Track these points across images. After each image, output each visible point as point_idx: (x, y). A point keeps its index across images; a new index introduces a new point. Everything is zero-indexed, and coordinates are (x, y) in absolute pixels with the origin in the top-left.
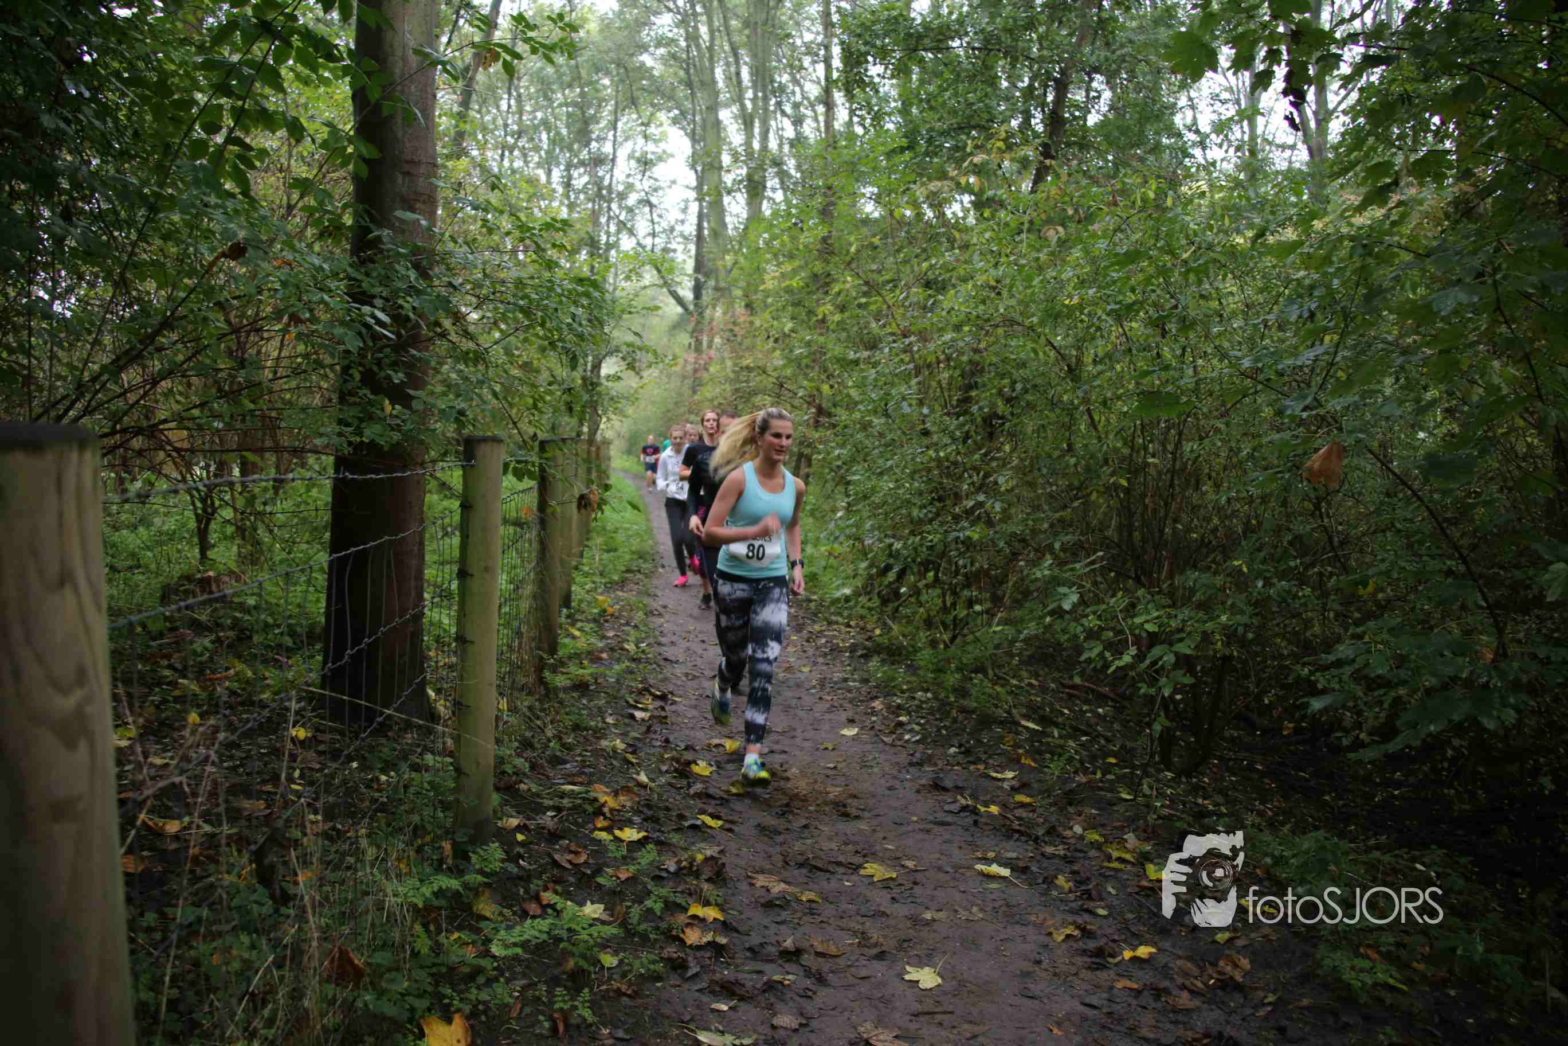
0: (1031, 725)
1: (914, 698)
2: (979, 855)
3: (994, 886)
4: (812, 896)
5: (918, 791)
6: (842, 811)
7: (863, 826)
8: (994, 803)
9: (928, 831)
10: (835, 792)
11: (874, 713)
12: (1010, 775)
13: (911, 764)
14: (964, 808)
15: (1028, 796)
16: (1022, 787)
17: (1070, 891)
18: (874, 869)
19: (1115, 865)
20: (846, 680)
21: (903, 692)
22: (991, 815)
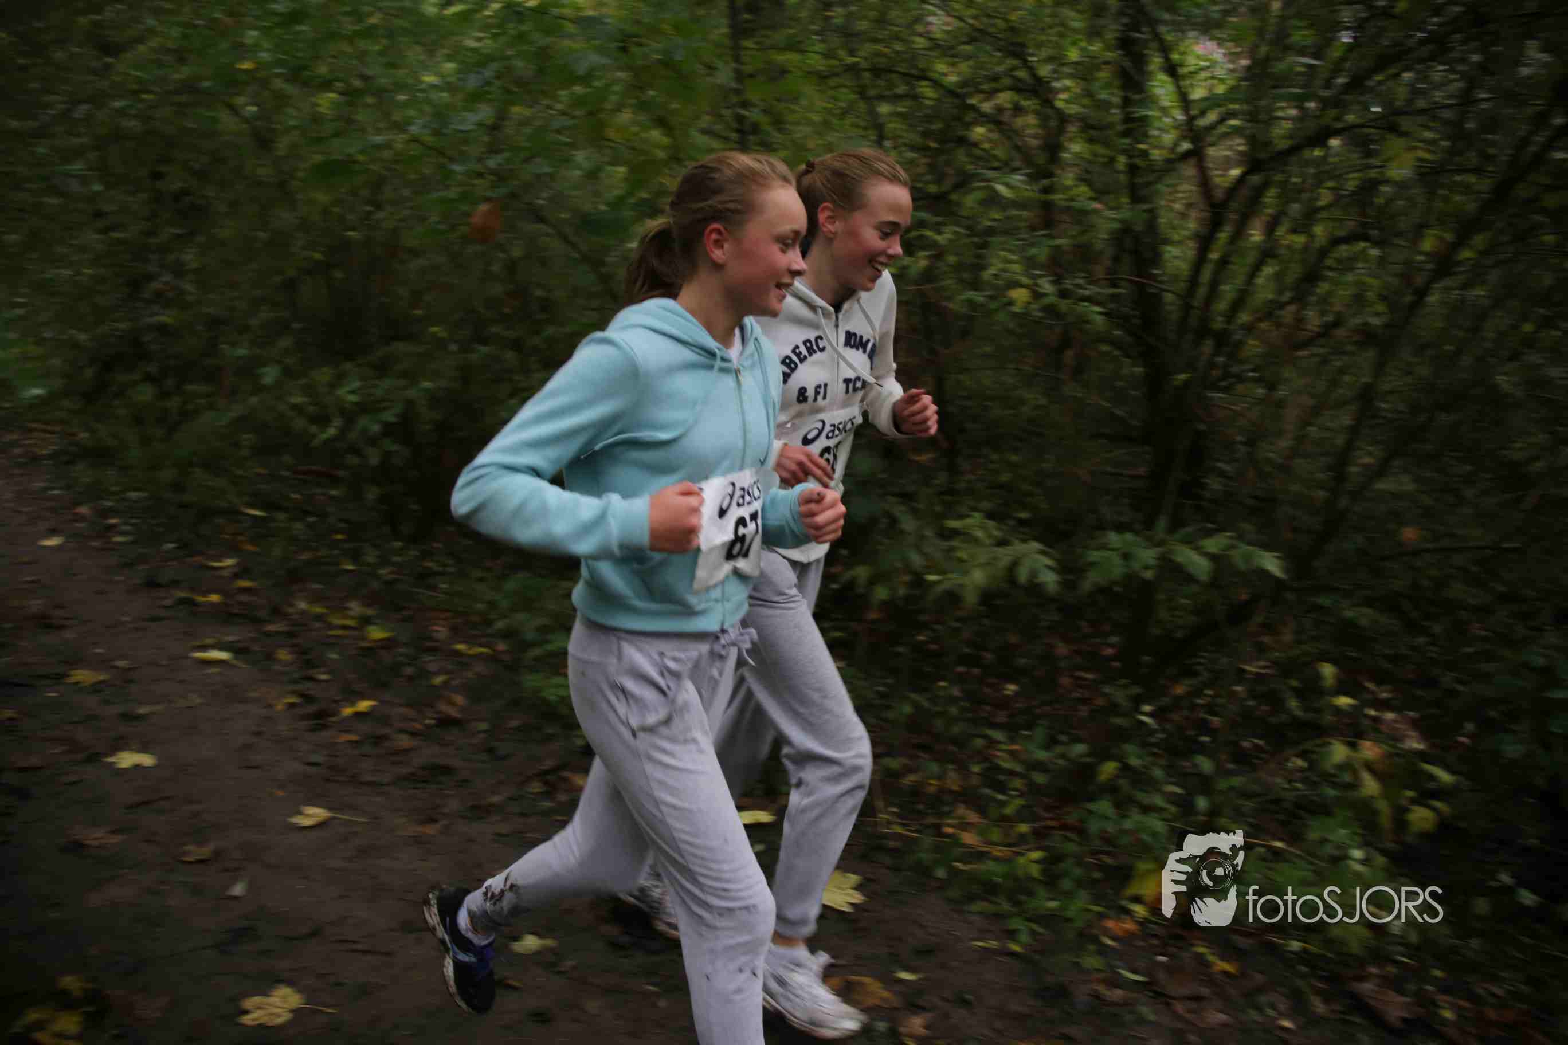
0: (257, 513)
1: (124, 500)
2: (198, 643)
3: (212, 670)
5: (130, 592)
6: (45, 623)
7: (68, 635)
8: (213, 591)
9: (141, 629)
10: (35, 605)
11: (80, 519)
12: (230, 562)
13: (125, 566)
14: (182, 602)
15: (249, 579)
16: (244, 571)
17: (292, 663)
18: (82, 676)
19: (338, 632)
20: (45, 489)
21: (114, 494)
22: (210, 604)
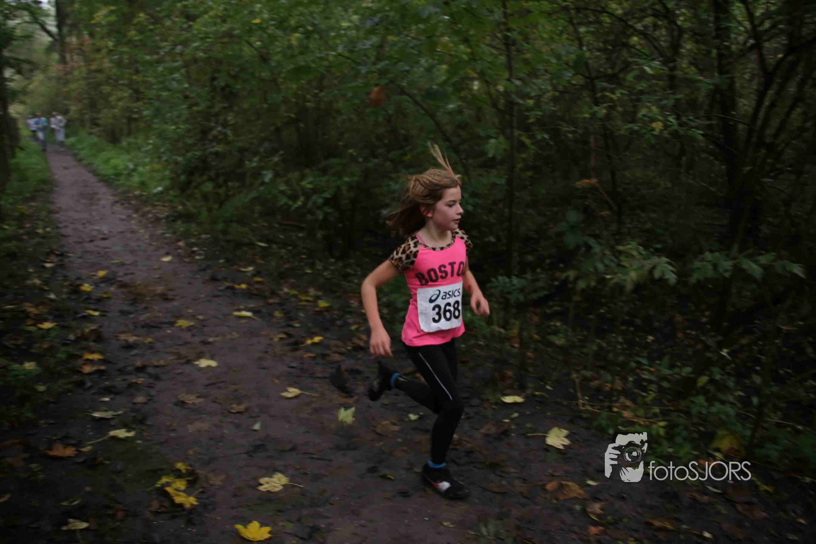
0: (262, 244)
1: (200, 239)
2: (236, 308)
3: (243, 321)
4: (149, 340)
5: (204, 283)
6: (165, 298)
7: (175, 303)
8: (243, 283)
9: (210, 301)
10: (160, 289)
11: (180, 248)
12: (251, 269)
13: (201, 270)
14: (228, 288)
15: (261, 277)
16: (258, 273)
17: (282, 318)
18: (183, 323)
19: (304, 303)
20: (163, 234)
21: (195, 236)
22: (242, 289)
